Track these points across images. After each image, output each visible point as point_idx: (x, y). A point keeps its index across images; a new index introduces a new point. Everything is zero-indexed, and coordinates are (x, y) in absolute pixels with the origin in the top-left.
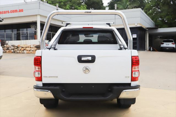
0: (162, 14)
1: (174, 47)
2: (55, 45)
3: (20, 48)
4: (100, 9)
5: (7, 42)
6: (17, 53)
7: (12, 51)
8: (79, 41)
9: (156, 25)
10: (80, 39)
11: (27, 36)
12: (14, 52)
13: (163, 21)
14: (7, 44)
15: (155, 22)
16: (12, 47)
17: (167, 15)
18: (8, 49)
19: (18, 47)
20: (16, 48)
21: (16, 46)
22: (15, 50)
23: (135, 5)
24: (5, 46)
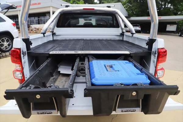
0: (133, 8)
1: (139, 30)
2: (53, 29)
3: (40, 30)
4: (92, 4)
5: (31, 26)
6: (38, 33)
7: (35, 32)
8: (79, 24)
9: (128, 15)
10: (80, 22)
11: (44, 22)
12: (36, 33)
13: (133, 12)
14: (31, 27)
15: (128, 13)
16: (35, 29)
17: (136, 9)
18: (32, 30)
19: (38, 29)
20: (37, 29)
21: (37, 28)
22: (36, 31)
23: (115, 1)
24: (30, 28)
